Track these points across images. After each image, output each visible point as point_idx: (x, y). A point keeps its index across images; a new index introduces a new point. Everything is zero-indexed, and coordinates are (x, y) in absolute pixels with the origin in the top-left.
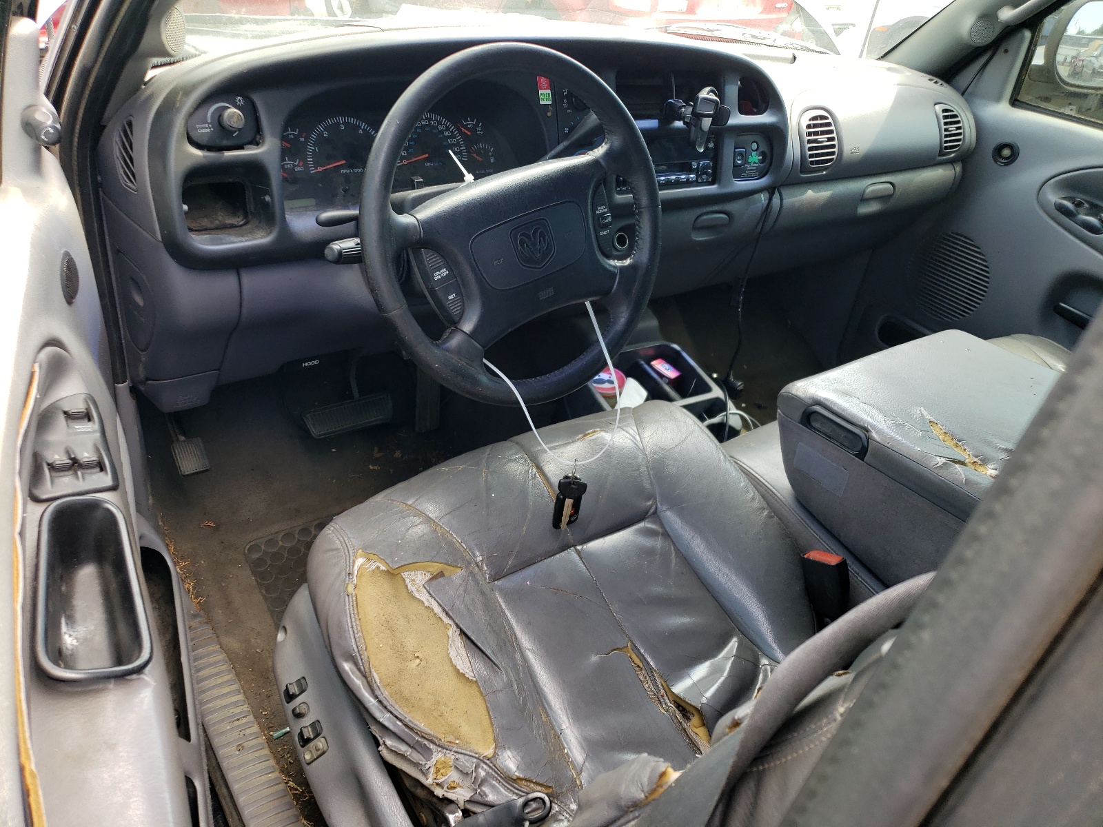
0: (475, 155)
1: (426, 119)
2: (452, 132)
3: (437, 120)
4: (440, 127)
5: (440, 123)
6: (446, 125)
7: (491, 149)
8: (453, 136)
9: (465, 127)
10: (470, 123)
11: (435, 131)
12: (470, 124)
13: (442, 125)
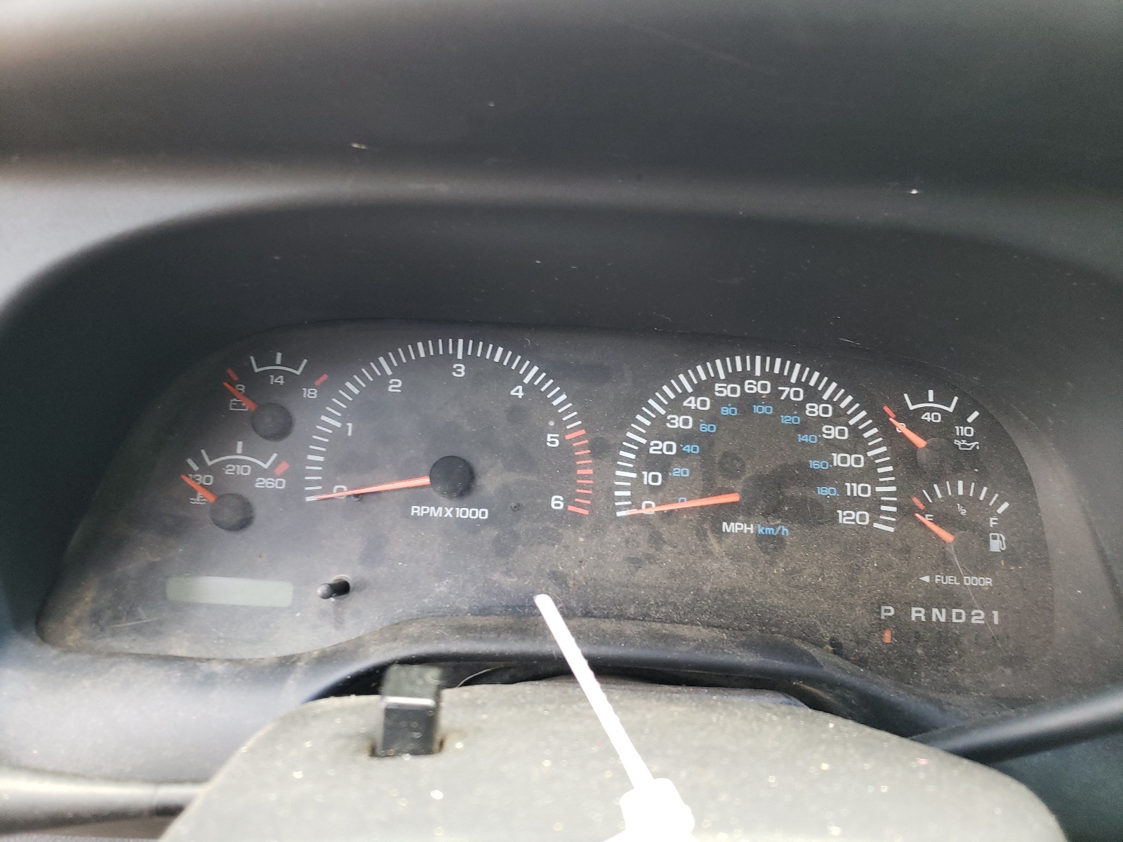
0: (926, 520)
1: (764, 376)
2: (854, 430)
3: (805, 385)
4: (814, 410)
5: (813, 395)
6: (836, 405)
7: (997, 504)
8: (856, 442)
9: (913, 420)
10: (933, 408)
11: (786, 420)
12: (931, 410)
13: (820, 401)
